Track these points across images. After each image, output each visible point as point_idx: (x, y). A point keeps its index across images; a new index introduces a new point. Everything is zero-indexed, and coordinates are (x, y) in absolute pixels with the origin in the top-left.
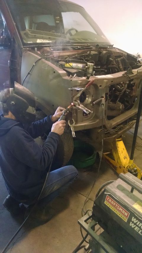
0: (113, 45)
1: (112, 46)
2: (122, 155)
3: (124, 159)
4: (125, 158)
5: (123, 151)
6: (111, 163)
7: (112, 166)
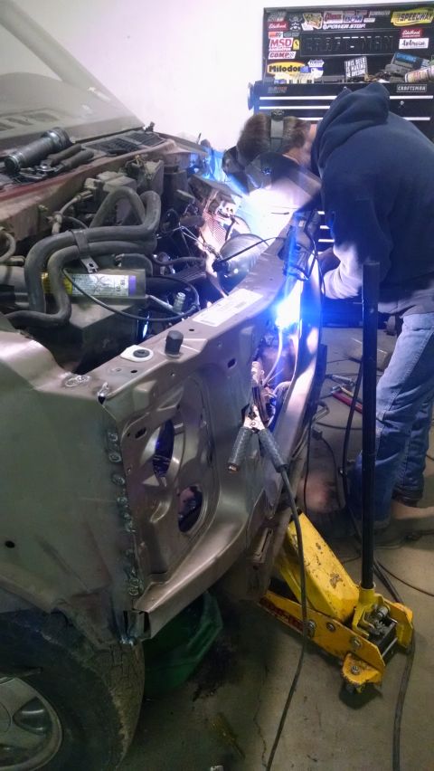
0: (152, 125)
1: (151, 128)
2: (321, 574)
3: (334, 586)
4: (335, 580)
5: (319, 555)
6: (281, 612)
7: (285, 621)
